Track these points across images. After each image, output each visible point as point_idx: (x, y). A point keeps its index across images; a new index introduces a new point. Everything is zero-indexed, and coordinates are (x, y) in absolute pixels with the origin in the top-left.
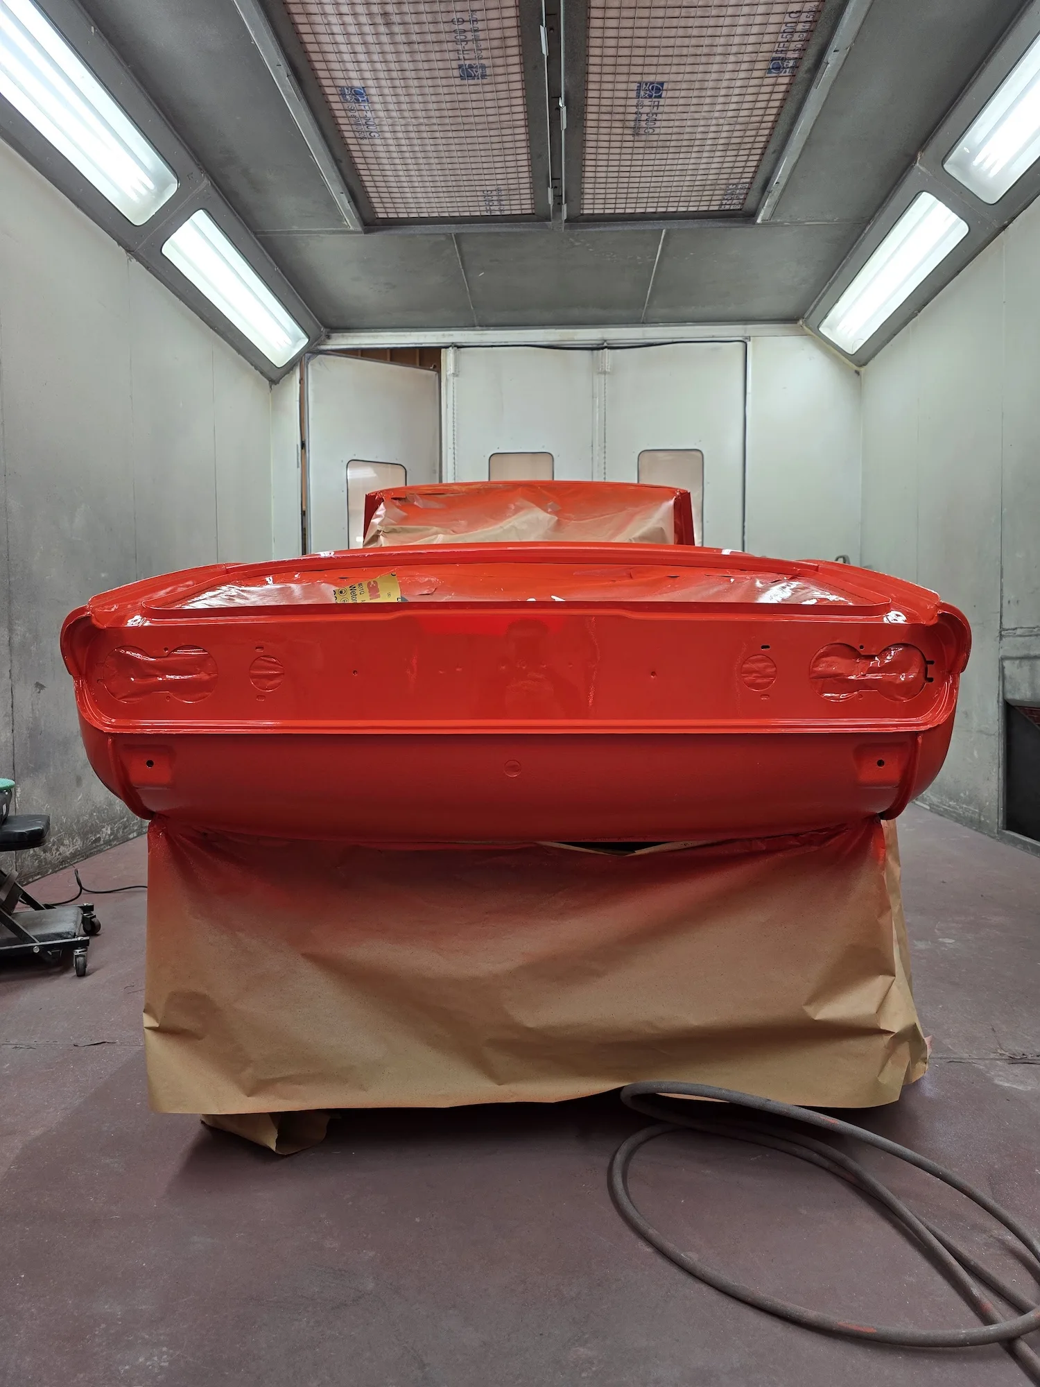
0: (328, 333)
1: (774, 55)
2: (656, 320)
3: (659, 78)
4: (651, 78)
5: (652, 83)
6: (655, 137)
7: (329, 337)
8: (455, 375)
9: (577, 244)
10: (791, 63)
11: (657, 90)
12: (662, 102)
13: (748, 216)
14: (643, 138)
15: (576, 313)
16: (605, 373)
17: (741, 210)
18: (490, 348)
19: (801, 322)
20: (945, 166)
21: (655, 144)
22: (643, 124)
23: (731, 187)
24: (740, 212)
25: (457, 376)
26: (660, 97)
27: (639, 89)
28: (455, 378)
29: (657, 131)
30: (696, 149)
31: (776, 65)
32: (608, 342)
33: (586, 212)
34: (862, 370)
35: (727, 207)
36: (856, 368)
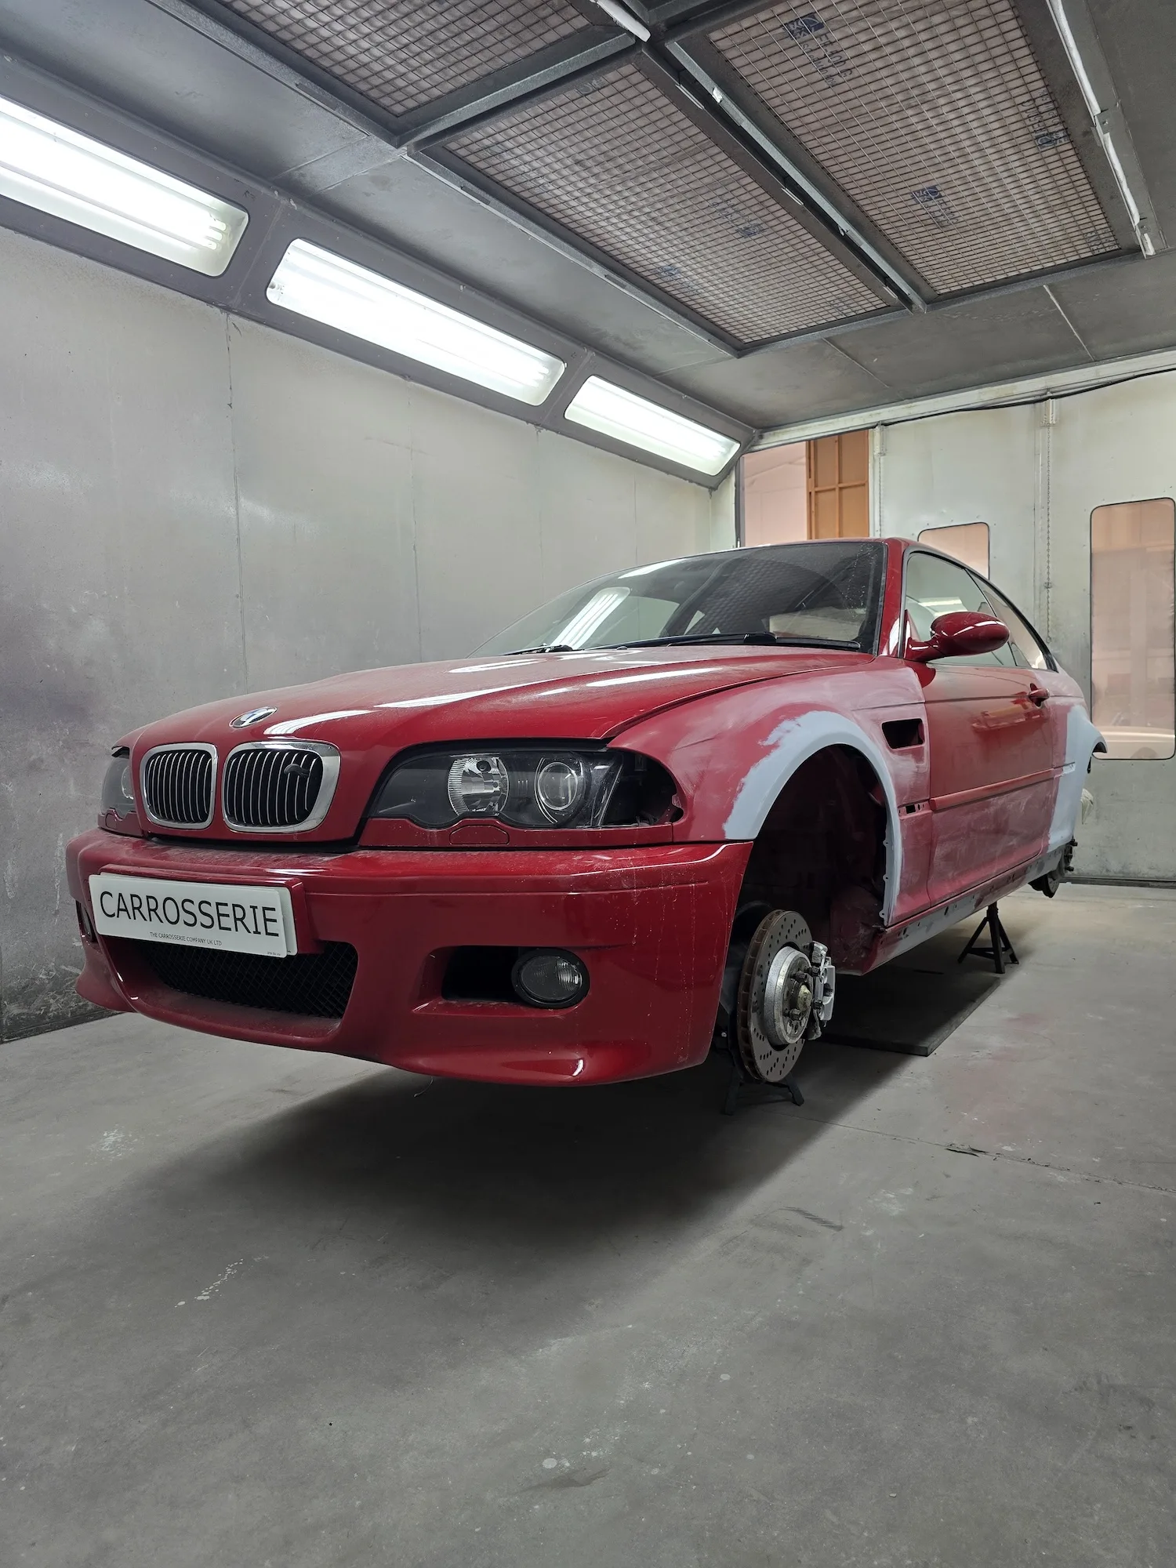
0: (761, 432)
1: (1035, 135)
2: (1110, 355)
3: (924, 186)
4: (919, 187)
5: (923, 190)
6: (961, 224)
7: (761, 437)
8: (882, 454)
10: (1061, 134)
11: (932, 193)
12: (946, 199)
13: (1130, 253)
14: (948, 228)
15: (1006, 368)
16: (1048, 426)
17: (1118, 249)
18: (920, 420)
22: (942, 218)
23: (1089, 235)
24: (1121, 251)
25: (884, 455)
26: (941, 196)
27: (914, 198)
28: (882, 458)
29: (961, 219)
31: (1045, 140)
32: (1053, 390)
33: (942, 292)
35: (1102, 251)
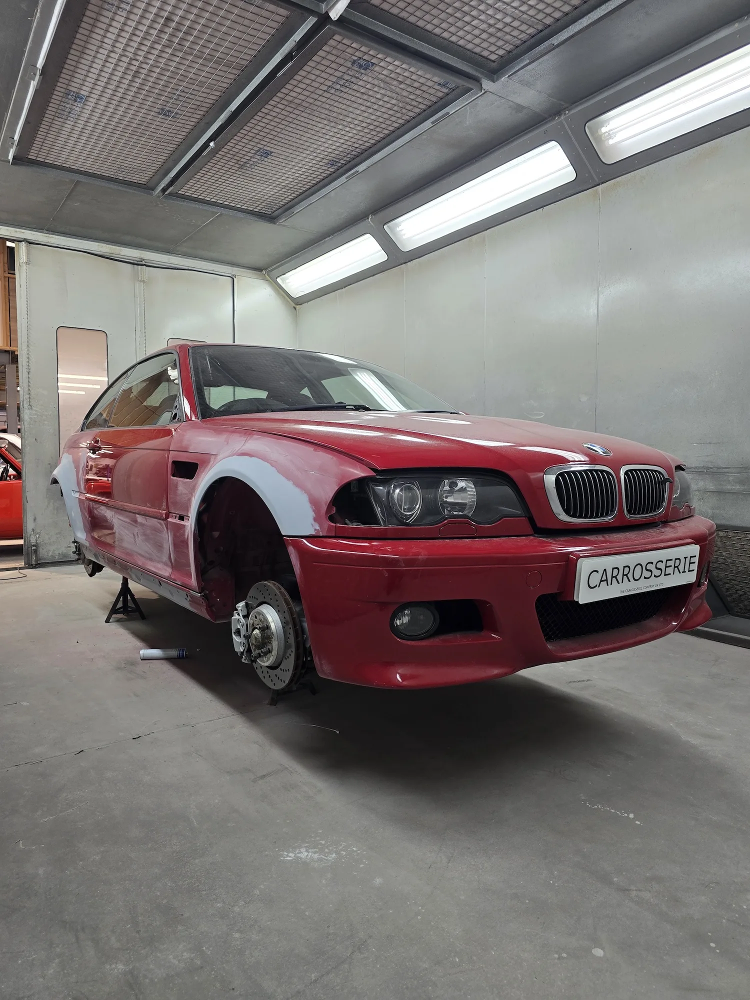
1: (335, 159)
2: (179, 253)
3: (272, 150)
4: (268, 149)
5: (266, 150)
6: (250, 173)
8: (27, 263)
9: (160, 205)
10: (340, 165)
11: (267, 154)
12: (266, 159)
13: (271, 218)
14: (243, 171)
15: (128, 238)
16: (143, 281)
17: (270, 215)
18: (56, 249)
19: (264, 272)
20: (385, 227)
21: (247, 175)
22: (248, 165)
23: (272, 204)
24: (269, 215)
25: (29, 264)
26: (266, 157)
27: (258, 151)
28: (28, 266)
29: (253, 170)
30: (267, 183)
31: (332, 163)
32: (144, 261)
33: (180, 192)
34: (298, 307)
35: (263, 212)
36: (294, 305)
